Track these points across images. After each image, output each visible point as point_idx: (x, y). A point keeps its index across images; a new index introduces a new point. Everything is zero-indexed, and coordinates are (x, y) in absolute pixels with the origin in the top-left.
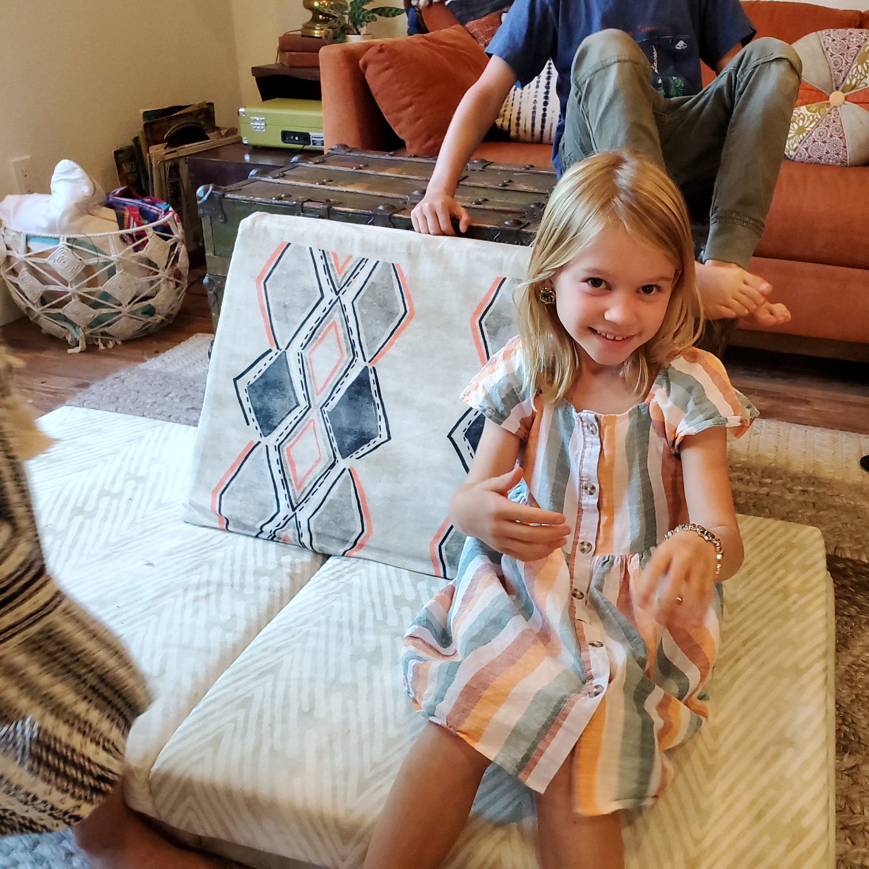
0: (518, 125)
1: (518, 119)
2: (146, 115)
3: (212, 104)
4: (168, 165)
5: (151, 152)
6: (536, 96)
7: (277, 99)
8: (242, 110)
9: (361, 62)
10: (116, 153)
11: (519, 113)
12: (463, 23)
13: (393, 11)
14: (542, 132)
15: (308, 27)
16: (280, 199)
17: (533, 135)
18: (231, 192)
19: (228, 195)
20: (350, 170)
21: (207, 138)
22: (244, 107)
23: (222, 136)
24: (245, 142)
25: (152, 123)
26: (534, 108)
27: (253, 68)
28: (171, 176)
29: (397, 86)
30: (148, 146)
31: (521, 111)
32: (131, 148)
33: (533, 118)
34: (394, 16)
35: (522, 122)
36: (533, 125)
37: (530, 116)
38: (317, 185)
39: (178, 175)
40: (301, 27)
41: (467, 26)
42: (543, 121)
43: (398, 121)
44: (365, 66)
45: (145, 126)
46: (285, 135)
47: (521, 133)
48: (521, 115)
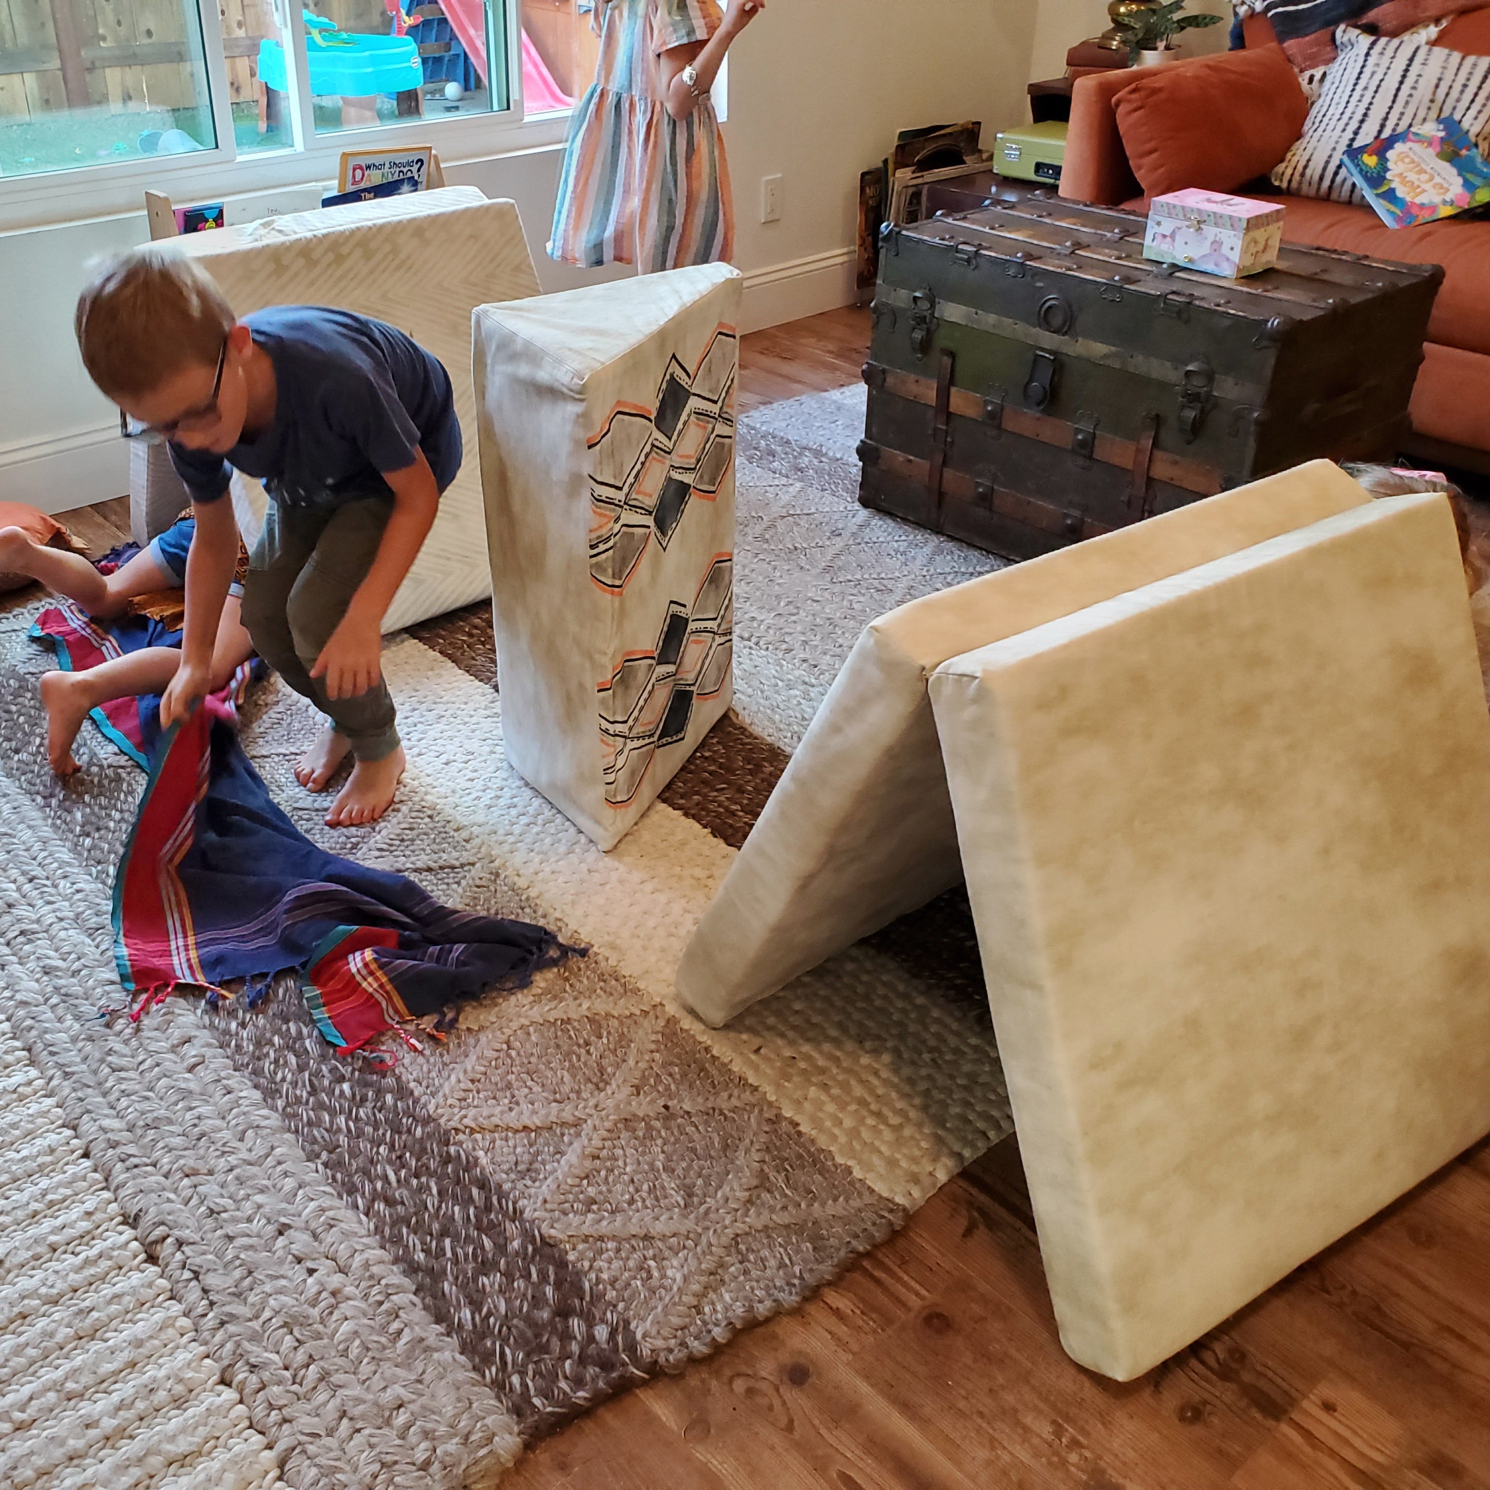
0: (1303, 175)
1: (1305, 167)
2: (902, 135)
3: (979, 123)
4: (911, 191)
5: (897, 175)
6: (1337, 142)
7: (1049, 122)
8: (999, 135)
9: (1114, 100)
10: (863, 175)
11: (1309, 160)
12: (1281, 41)
13: (1207, 20)
14: (1330, 187)
15: (1107, 36)
16: (943, 239)
17: (1319, 189)
18: (907, 229)
19: (904, 232)
20: (1029, 216)
21: (964, 162)
22: (1002, 132)
23: (983, 161)
24: (995, 171)
25: (905, 145)
26: (1330, 156)
27: (1030, 85)
28: (910, 203)
29: (1144, 129)
30: (896, 169)
31: (1313, 157)
32: (878, 170)
33: (1325, 169)
34: (1206, 25)
35: (1308, 172)
36: (1321, 178)
37: (1322, 165)
38: (987, 230)
39: (919, 203)
40: (1100, 35)
41: (1285, 45)
42: (1336, 174)
43: (1140, 168)
44: (1117, 105)
45: (898, 147)
46: (1039, 167)
47: (1305, 187)
48: (1311, 163)
